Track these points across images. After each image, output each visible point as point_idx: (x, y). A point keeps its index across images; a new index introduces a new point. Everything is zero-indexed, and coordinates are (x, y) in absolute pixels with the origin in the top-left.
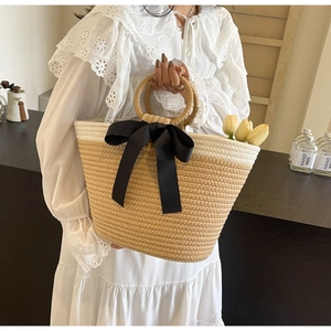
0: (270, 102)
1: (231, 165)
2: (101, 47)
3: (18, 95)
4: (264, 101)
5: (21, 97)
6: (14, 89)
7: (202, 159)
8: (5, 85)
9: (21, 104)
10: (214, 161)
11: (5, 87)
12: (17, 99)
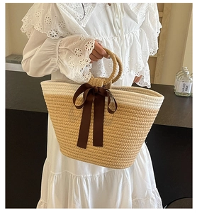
0: (159, 55)
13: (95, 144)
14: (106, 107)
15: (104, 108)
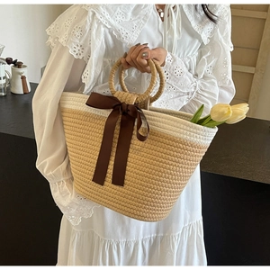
0: (256, 71)
2: (77, 34)
3: (21, 70)
4: (251, 70)
5: (24, 71)
6: (17, 64)
8: (9, 61)
9: (23, 78)
11: (9, 63)
12: (20, 74)
13: (114, 182)
14: (135, 132)
15: (132, 134)
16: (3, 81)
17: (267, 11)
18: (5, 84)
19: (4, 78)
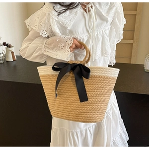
0: (134, 42)
1: (108, 78)
2: (42, 25)
5: (12, 49)
6: (8, 46)
7: (95, 77)
8: (4, 44)
9: (12, 53)
10: (100, 77)
11: (4, 45)
12: (10, 51)
16: (2, 55)
17: (136, 10)
18: (3, 57)
19: (2, 53)
